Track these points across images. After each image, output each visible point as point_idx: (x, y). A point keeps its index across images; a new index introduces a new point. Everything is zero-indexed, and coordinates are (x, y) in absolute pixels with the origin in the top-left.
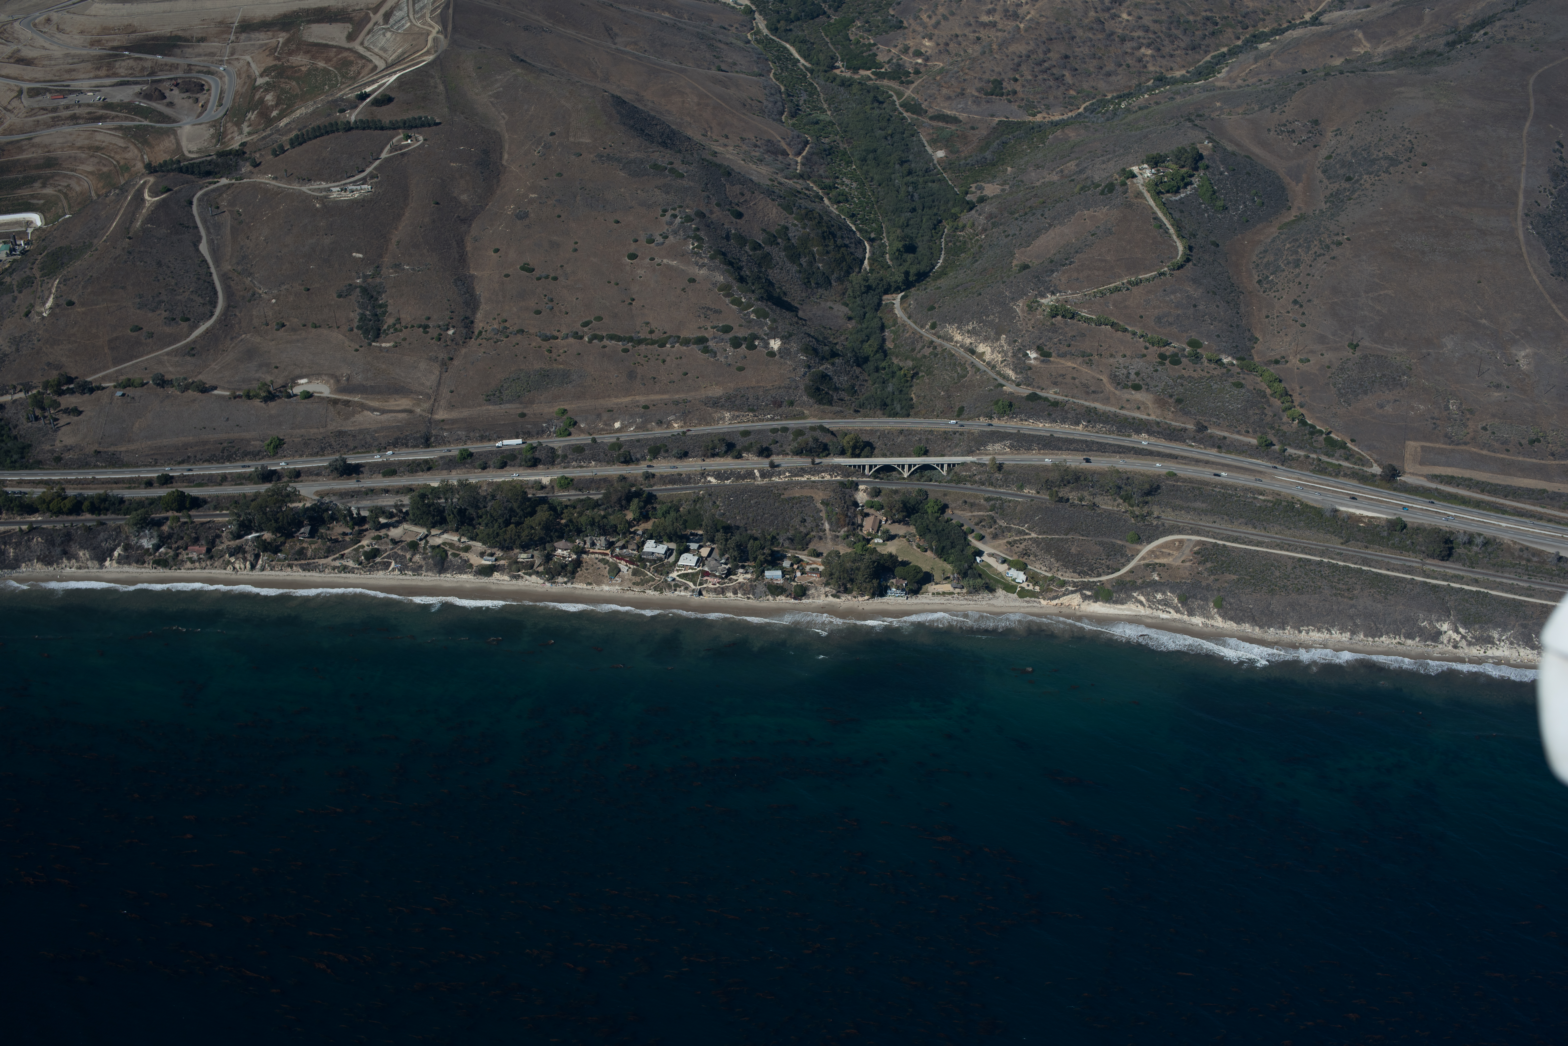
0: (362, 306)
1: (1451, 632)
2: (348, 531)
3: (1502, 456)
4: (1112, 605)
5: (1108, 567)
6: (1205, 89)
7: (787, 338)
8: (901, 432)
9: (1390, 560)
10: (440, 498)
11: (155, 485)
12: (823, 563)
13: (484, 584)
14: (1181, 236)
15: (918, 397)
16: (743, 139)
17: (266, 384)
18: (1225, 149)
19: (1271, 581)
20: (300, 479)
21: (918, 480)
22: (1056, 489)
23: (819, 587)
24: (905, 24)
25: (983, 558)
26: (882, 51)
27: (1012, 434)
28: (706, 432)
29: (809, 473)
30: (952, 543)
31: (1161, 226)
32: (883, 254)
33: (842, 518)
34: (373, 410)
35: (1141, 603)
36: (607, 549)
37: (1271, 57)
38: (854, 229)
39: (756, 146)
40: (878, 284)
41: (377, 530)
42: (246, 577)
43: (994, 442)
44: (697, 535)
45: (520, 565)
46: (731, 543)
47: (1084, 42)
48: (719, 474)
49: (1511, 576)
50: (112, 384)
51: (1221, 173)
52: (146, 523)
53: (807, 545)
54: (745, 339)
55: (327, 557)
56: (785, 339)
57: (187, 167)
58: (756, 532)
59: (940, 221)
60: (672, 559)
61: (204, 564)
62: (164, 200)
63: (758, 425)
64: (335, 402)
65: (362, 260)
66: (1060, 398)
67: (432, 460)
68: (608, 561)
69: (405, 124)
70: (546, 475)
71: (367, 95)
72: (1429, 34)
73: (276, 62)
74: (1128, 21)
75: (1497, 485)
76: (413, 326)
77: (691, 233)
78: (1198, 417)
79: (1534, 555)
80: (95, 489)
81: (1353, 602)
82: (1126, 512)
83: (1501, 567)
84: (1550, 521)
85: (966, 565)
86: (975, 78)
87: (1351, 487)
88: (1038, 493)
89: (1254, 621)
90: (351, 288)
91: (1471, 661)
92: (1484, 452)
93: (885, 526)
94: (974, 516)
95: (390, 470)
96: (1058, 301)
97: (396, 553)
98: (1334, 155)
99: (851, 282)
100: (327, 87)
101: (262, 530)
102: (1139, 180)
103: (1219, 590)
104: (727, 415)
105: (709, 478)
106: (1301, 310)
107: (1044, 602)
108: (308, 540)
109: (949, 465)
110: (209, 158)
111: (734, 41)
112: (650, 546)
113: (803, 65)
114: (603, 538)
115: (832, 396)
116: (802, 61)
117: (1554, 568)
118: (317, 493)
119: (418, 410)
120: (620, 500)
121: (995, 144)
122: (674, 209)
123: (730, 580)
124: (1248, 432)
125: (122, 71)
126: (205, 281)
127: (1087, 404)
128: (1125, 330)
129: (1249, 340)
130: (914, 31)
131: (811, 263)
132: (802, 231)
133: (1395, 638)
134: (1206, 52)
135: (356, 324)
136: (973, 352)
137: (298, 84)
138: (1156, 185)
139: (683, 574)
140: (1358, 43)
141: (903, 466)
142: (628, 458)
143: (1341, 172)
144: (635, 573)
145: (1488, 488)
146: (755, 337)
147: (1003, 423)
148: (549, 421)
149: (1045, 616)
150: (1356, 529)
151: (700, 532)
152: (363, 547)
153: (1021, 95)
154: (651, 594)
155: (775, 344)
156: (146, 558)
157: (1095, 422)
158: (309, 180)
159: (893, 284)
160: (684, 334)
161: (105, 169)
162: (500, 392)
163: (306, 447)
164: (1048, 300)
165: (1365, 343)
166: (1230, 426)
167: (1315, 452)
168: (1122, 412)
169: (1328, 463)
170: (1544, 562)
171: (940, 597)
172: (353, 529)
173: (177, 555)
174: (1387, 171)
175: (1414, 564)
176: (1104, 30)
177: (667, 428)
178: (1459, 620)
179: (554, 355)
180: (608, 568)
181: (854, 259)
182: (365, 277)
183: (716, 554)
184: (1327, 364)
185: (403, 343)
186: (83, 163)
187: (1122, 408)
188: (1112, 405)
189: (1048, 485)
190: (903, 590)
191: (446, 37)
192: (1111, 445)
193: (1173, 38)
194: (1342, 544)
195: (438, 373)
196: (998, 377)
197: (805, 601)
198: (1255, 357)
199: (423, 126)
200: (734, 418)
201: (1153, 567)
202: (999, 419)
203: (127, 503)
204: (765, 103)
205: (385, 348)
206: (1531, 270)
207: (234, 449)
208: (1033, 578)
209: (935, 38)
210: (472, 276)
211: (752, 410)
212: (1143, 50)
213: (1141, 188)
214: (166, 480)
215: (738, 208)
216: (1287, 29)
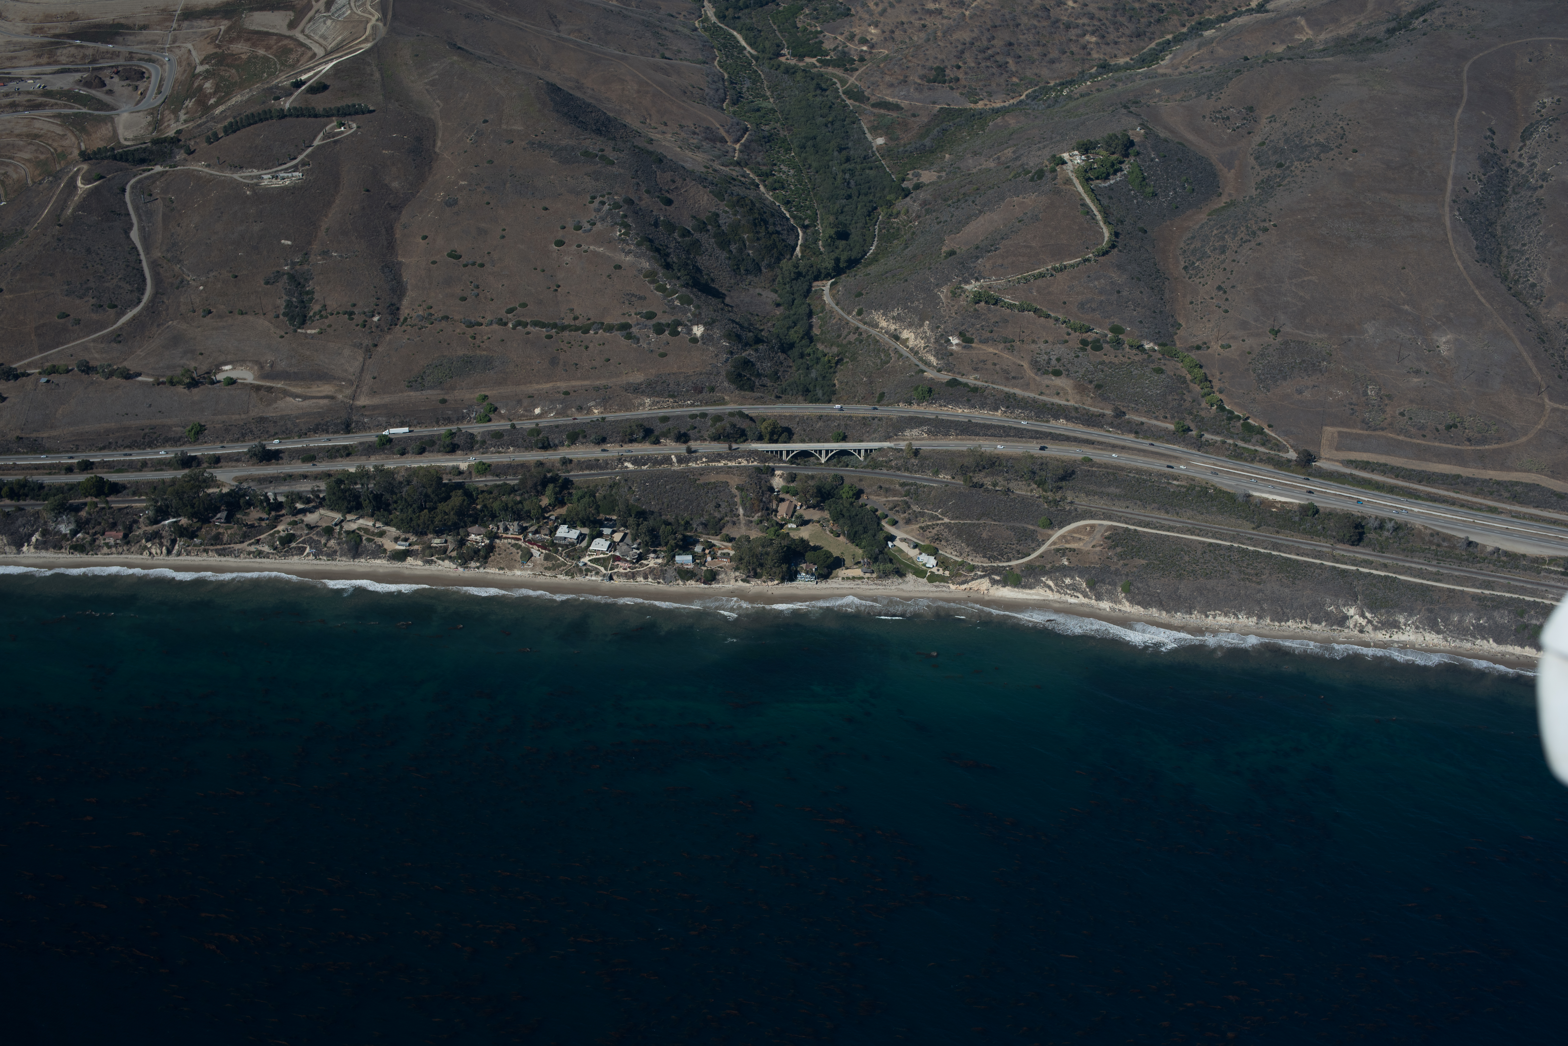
0: (289, 293)
1: (1357, 617)
2: (265, 516)
3: (1418, 441)
4: (1021, 590)
5: (1018, 552)
6: (1146, 76)
7: (710, 324)
8: (820, 417)
9: (1300, 545)
10: (356, 484)
11: (75, 471)
12: (733, 548)
13: (398, 569)
14: (1107, 222)
15: (841, 383)
16: (681, 127)
17: (189, 370)
18: (1157, 136)
19: (1180, 566)
20: (219, 465)
21: (835, 466)
22: (971, 474)
23: (729, 571)
24: (853, 12)
25: (895, 543)
26: (828, 39)
27: (930, 419)
28: (624, 418)
29: (726, 459)
30: (864, 528)
31: (1089, 212)
32: (816, 241)
33: (757, 503)
34: (296, 396)
35: (1049, 587)
36: (520, 534)
37: (1214, 45)
38: (788, 215)
39: (694, 133)
40: (808, 271)
41: (294, 515)
42: (162, 562)
43: (912, 428)
44: (611, 520)
45: (433, 550)
46: (643, 528)
47: (1028, 30)
48: (636, 460)
49: (1421, 561)
50: (37, 371)
51: (1152, 160)
52: (64, 508)
53: (721, 530)
54: (668, 325)
55: (243, 542)
56: (708, 325)
57: (121, 155)
58: (670, 518)
59: (876, 208)
60: (584, 544)
61: (120, 550)
62: (96, 187)
63: (678, 411)
64: (258, 388)
65: (291, 247)
66: (979, 383)
67: (351, 446)
68: (521, 546)
69: (338, 111)
70: (464, 461)
71: (303, 83)
72: (1371, 21)
73: (217, 50)
74: (1073, 8)
75: (1412, 470)
76: (338, 313)
77: (619, 220)
78: (1117, 403)
79: (1444, 540)
80: (16, 475)
81: (1261, 586)
82: (1039, 497)
83: (1410, 552)
84: (1462, 506)
85: (877, 550)
86: (918, 65)
87: (1266, 472)
88: (953, 478)
89: (1161, 606)
90: (279, 275)
91: (1376, 645)
92: (1401, 438)
93: (800, 511)
94: (888, 501)
95: (309, 456)
96: (981, 287)
97: (311, 538)
98: (1267, 141)
99: (781, 269)
100: (265, 75)
101: (180, 516)
102: (1069, 167)
103: (1127, 575)
104: (648, 401)
105: (626, 464)
106: (1225, 296)
107: (953, 587)
108: (225, 525)
109: (866, 450)
110: (144, 146)
111: (680, 28)
112: (563, 531)
113: (749, 52)
114: (516, 523)
115: (754, 382)
116: (748, 48)
117: (1464, 553)
118: (236, 479)
119: (340, 396)
120: (535, 485)
121: (935, 131)
122: (603, 196)
123: (641, 564)
124: (1166, 418)
125: (64, 59)
126: (134, 268)
127: (1006, 389)
128: (1048, 316)
129: (1172, 326)
130: (861, 19)
131: (741, 250)
132: (733, 218)
133: (1301, 623)
134: (1151, 39)
135: (282, 310)
136: (897, 338)
137: (238, 71)
138: (1086, 171)
139: (595, 559)
140: (1300, 30)
141: (820, 451)
142: (546, 444)
143: (1273, 158)
144: (547, 558)
145: (1402, 474)
146: (679, 323)
147: (922, 409)
148: (470, 407)
149: (954, 600)
150: (1268, 514)
151: (615, 517)
152: (279, 532)
153: (963, 82)
154: (563, 578)
155: (698, 330)
156: (64, 543)
157: (1014, 408)
158: (241, 168)
159: (823, 271)
160: (608, 320)
161: (42, 157)
162: (423, 379)
163: (228, 433)
164: (972, 287)
165: (1287, 329)
166: (1148, 412)
167: (1232, 438)
168: (1041, 397)
169: (1244, 448)
170: (1454, 547)
171: (849, 582)
172: (269, 514)
173: (94, 540)
174: (1318, 158)
175: (1324, 549)
176: (1049, 17)
177: (587, 413)
178: (1365, 604)
179: (478, 342)
180: (520, 553)
181: (785, 246)
182: (293, 264)
183: (628, 539)
184: (1248, 350)
185: (328, 329)
186: (21, 151)
187: (1041, 394)
188: (1032, 391)
189: (963, 470)
190: (813, 575)
191: (385, 25)
192: (1028, 431)
193: (1117, 25)
194: (1253, 529)
195: (362, 359)
196: (920, 364)
197: (714, 585)
198: (1178, 343)
199: (357, 113)
200: (653, 404)
201: (1062, 552)
202: (918, 405)
203: (46, 488)
204: (707, 90)
205: (310, 334)
206: (1456, 256)
207: (156, 435)
208: (943, 563)
209: (880, 25)
210: (400, 264)
211: (673, 396)
212: (1087, 37)
213: (1070, 174)
214: (86, 466)
215: (668, 195)
216: (1233, 17)
